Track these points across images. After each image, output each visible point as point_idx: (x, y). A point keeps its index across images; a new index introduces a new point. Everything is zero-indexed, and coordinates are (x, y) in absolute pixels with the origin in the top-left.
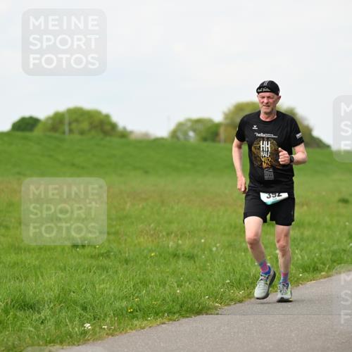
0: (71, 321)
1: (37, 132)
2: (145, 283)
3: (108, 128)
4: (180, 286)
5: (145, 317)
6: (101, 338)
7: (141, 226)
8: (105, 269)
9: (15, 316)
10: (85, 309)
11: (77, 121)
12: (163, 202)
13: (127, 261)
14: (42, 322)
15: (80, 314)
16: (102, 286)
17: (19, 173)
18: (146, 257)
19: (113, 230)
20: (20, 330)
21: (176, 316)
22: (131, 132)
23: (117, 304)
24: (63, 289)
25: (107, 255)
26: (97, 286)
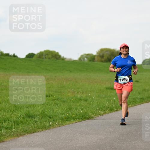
0: (45, 122)
1: (34, 58)
2: (70, 109)
3: (58, 57)
4: (82, 110)
5: (70, 120)
6: (55, 127)
7: (69, 90)
8: (57, 104)
9: (27, 120)
10: (50, 117)
11: (47, 54)
12: (76, 82)
13: (64, 102)
14: (36, 122)
15: (49, 119)
16: (56, 110)
17: (28, 72)
18: (70, 100)
19: (59, 91)
20: (28, 125)
21: (81, 120)
22: (66, 58)
23: (61, 116)
24: (43, 111)
25: (57, 99)
26: (54, 110)
